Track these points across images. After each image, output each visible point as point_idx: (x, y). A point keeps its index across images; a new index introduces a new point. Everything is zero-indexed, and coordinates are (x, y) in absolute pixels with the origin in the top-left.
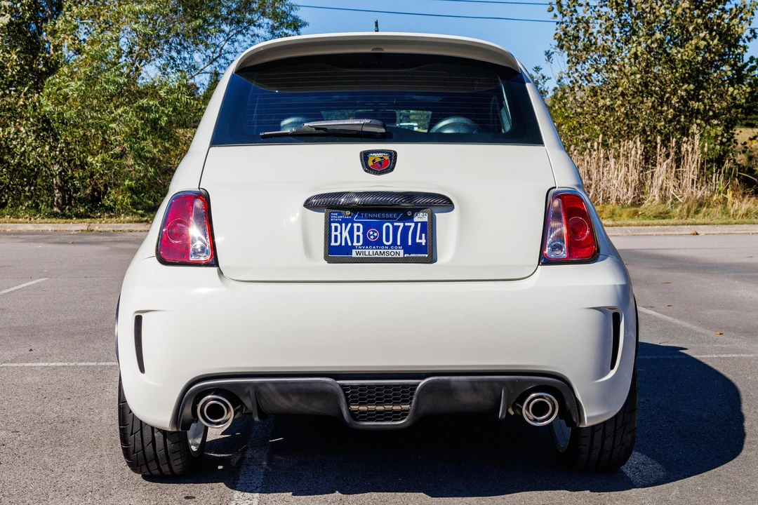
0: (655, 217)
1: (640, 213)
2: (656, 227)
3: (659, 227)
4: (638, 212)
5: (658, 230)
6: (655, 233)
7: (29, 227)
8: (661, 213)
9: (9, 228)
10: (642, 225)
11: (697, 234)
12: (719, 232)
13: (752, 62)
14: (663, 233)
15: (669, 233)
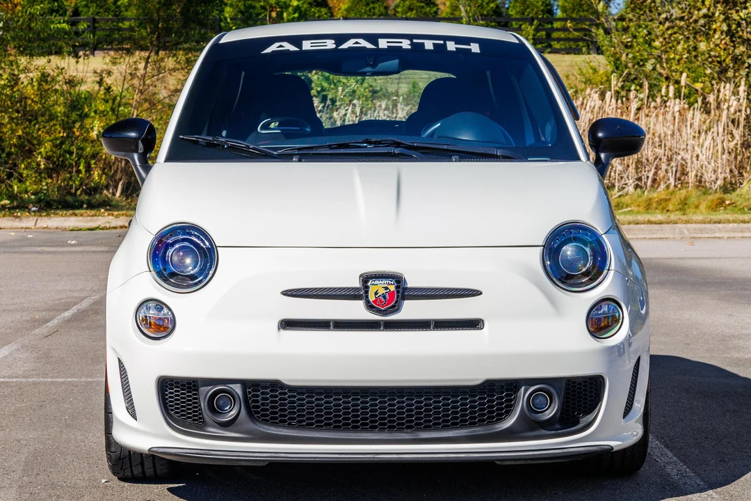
1: (727, 202)
2: (731, 225)
3: (735, 225)
4: (724, 202)
5: (733, 230)
6: (726, 235)
10: (710, 222)
14: (741, 235)
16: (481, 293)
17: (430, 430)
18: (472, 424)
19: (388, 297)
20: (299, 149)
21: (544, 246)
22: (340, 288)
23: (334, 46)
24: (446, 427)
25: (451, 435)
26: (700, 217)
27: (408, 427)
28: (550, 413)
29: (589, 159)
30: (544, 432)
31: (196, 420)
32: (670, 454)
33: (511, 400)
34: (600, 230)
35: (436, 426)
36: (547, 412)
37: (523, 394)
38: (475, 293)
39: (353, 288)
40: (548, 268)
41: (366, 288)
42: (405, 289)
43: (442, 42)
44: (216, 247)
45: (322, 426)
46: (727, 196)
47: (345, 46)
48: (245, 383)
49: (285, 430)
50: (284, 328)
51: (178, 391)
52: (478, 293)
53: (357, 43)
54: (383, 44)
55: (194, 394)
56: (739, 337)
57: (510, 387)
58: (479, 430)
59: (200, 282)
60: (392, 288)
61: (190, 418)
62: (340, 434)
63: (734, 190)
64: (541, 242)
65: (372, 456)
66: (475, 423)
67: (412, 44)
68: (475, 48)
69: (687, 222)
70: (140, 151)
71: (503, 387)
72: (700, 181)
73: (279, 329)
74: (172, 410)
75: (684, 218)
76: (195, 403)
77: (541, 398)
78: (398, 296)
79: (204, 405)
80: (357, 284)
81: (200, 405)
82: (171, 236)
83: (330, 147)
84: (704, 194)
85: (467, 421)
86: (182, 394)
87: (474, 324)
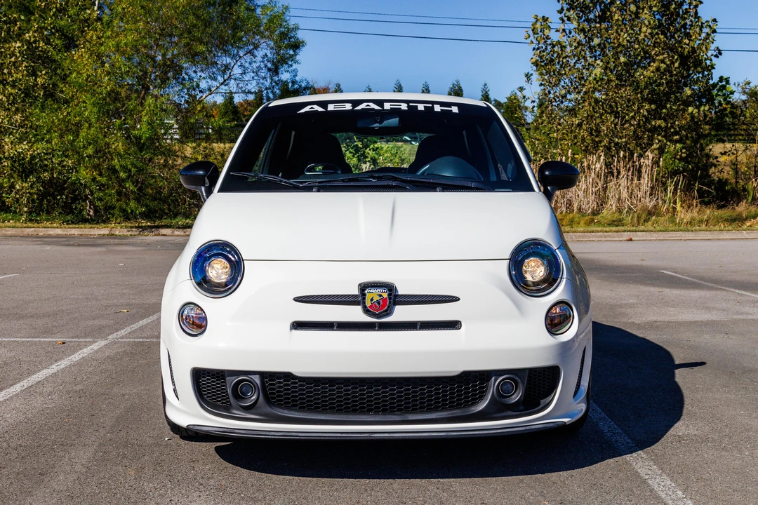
0: (609, 225)
1: (596, 221)
2: (599, 234)
3: (602, 233)
4: (594, 221)
5: (601, 236)
6: (597, 239)
7: (59, 231)
8: (613, 221)
9: (41, 232)
10: (587, 232)
11: (631, 240)
12: (655, 238)
13: (721, 82)
14: (605, 239)
15: (609, 239)
16: (459, 299)
17: (417, 413)
18: (452, 408)
19: (381, 303)
20: (319, 182)
21: (510, 259)
22: (342, 296)
23: (351, 108)
24: (430, 410)
25: (434, 417)
26: (582, 229)
27: (398, 410)
28: (516, 398)
29: (540, 191)
30: (510, 413)
31: (224, 403)
32: (599, 410)
33: (484, 387)
34: (555, 247)
35: (421, 410)
36: (513, 396)
37: (494, 383)
38: (454, 299)
39: (353, 295)
40: (514, 278)
41: (364, 295)
42: (397, 296)
43: (431, 105)
44: (243, 260)
45: (327, 409)
46: (595, 217)
47: (359, 108)
48: (263, 375)
49: (296, 413)
50: (296, 329)
51: (209, 379)
52: (456, 299)
53: (368, 105)
54: (387, 106)
55: (222, 382)
56: (621, 306)
57: (482, 377)
58: (457, 412)
59: (230, 288)
60: (385, 295)
61: (220, 401)
62: (342, 416)
63: (599, 214)
64: (508, 256)
65: (368, 435)
66: (454, 406)
67: (409, 106)
68: (455, 110)
69: (575, 232)
70: (206, 185)
71: (477, 377)
72: (580, 209)
73: (291, 329)
74: (205, 395)
75: (573, 229)
76: (223, 389)
77: (509, 386)
78: (390, 302)
79: (229, 391)
80: (356, 291)
81: (227, 391)
82: (208, 251)
83: (343, 181)
84: (583, 216)
85: (447, 404)
86: (213, 382)
87: (453, 325)
